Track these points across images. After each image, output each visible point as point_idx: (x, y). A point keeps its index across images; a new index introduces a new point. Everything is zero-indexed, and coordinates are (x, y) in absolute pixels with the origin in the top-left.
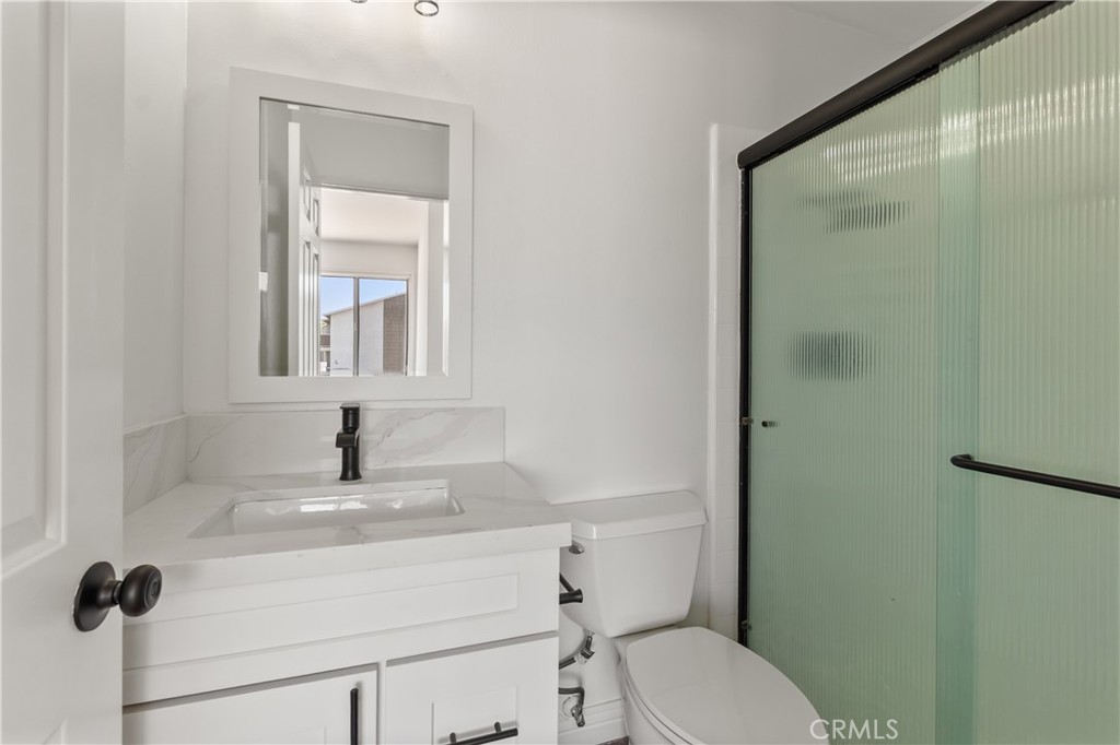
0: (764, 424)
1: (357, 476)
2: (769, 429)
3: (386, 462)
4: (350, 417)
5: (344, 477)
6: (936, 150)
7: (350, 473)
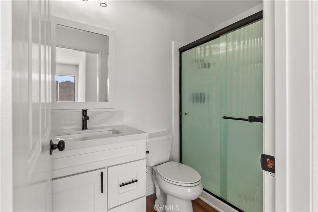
0: (185, 114)
1: (86, 129)
2: (186, 115)
3: (92, 125)
4: (85, 113)
5: (83, 129)
6: (220, 51)
7: (85, 128)
